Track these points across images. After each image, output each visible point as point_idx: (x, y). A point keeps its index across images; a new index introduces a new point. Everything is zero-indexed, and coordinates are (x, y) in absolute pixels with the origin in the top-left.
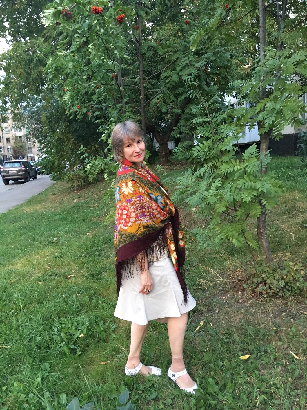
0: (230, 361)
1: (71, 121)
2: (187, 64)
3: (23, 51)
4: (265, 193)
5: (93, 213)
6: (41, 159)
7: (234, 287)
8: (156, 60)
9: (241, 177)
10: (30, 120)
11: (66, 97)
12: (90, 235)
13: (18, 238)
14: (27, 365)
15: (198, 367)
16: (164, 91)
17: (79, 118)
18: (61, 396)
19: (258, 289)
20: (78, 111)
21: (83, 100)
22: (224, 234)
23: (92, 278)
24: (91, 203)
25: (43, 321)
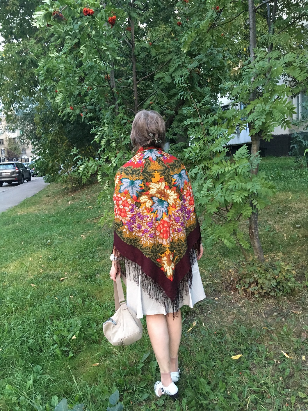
0: (222, 361)
1: (65, 122)
2: (179, 65)
3: (15, 52)
4: (256, 194)
5: (87, 215)
6: (34, 160)
7: (227, 287)
8: (149, 61)
9: (232, 178)
10: (23, 121)
11: (59, 99)
12: (83, 237)
13: (11, 240)
14: (19, 367)
15: (190, 367)
16: (157, 92)
17: (72, 120)
18: (52, 398)
19: (250, 289)
20: (72, 113)
21: (76, 101)
22: (216, 234)
23: (85, 280)
24: (85, 205)
25: (35, 323)
